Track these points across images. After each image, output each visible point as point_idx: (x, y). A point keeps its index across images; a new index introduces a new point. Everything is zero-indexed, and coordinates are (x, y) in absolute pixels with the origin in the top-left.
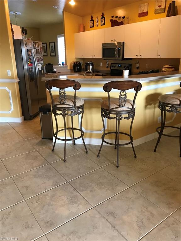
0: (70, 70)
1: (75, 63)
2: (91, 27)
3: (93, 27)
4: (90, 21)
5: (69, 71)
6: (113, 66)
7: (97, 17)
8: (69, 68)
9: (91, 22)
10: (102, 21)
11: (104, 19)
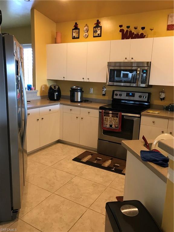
0: (41, 96)
1: (53, 87)
2: (74, 38)
3: (78, 38)
4: (73, 29)
5: (39, 98)
6: (117, 95)
7: (86, 25)
8: (38, 94)
9: (74, 31)
10: (95, 32)
11: (99, 28)
